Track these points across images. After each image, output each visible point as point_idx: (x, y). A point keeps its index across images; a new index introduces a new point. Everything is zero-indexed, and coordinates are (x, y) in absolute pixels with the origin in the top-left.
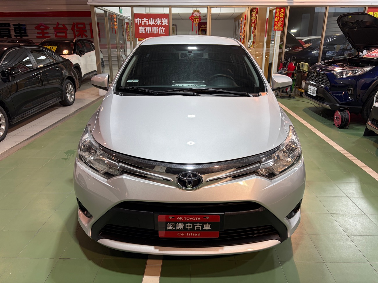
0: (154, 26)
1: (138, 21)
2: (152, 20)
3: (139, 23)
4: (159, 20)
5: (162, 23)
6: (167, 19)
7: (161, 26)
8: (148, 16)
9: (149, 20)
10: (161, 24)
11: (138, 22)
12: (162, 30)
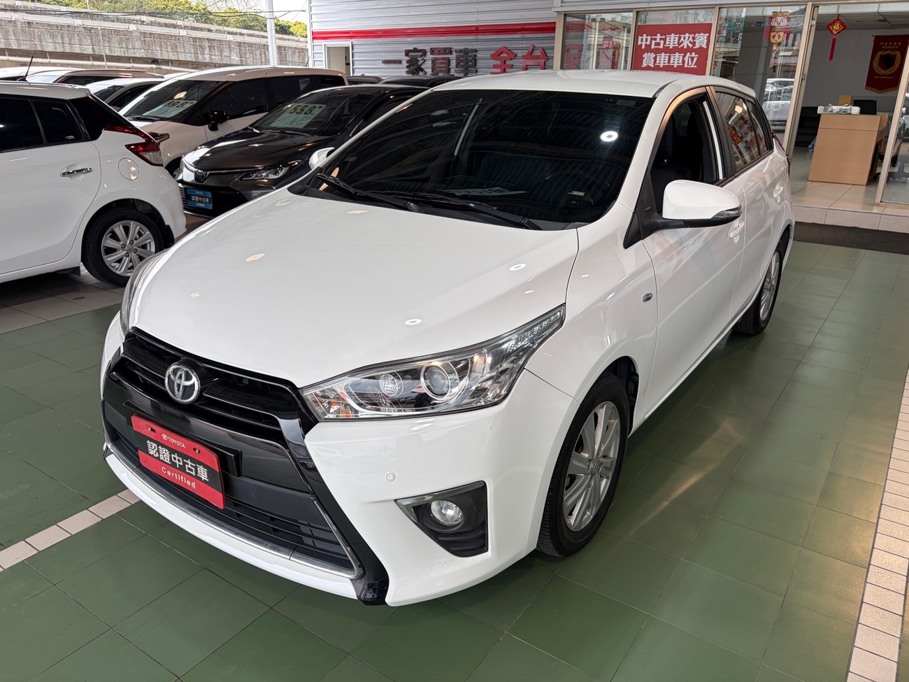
0: (675, 50)
1: (644, 40)
2: (672, 38)
3: (646, 44)
4: (689, 37)
5: (694, 44)
6: (707, 34)
7: (689, 50)
8: (666, 30)
9: (668, 38)
10: (691, 45)
11: (644, 43)
12: (690, 61)
